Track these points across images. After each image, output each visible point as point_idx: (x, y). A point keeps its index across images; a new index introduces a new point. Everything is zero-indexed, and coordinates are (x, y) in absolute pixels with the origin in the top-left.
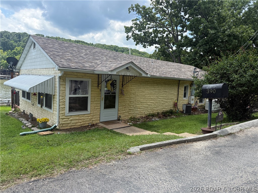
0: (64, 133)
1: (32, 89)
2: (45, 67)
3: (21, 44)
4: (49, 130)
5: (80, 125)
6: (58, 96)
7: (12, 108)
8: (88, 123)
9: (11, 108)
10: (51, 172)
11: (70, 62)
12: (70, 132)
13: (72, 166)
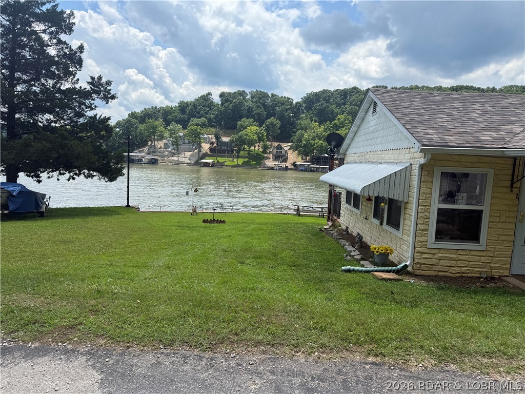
0: (424, 284)
1: (365, 189)
2: (392, 146)
3: (346, 108)
4: (393, 271)
5: (459, 273)
6: (414, 205)
7: (328, 221)
8: (479, 271)
9: (326, 221)
10: (403, 356)
11: (446, 134)
12: (437, 285)
13: (449, 359)
